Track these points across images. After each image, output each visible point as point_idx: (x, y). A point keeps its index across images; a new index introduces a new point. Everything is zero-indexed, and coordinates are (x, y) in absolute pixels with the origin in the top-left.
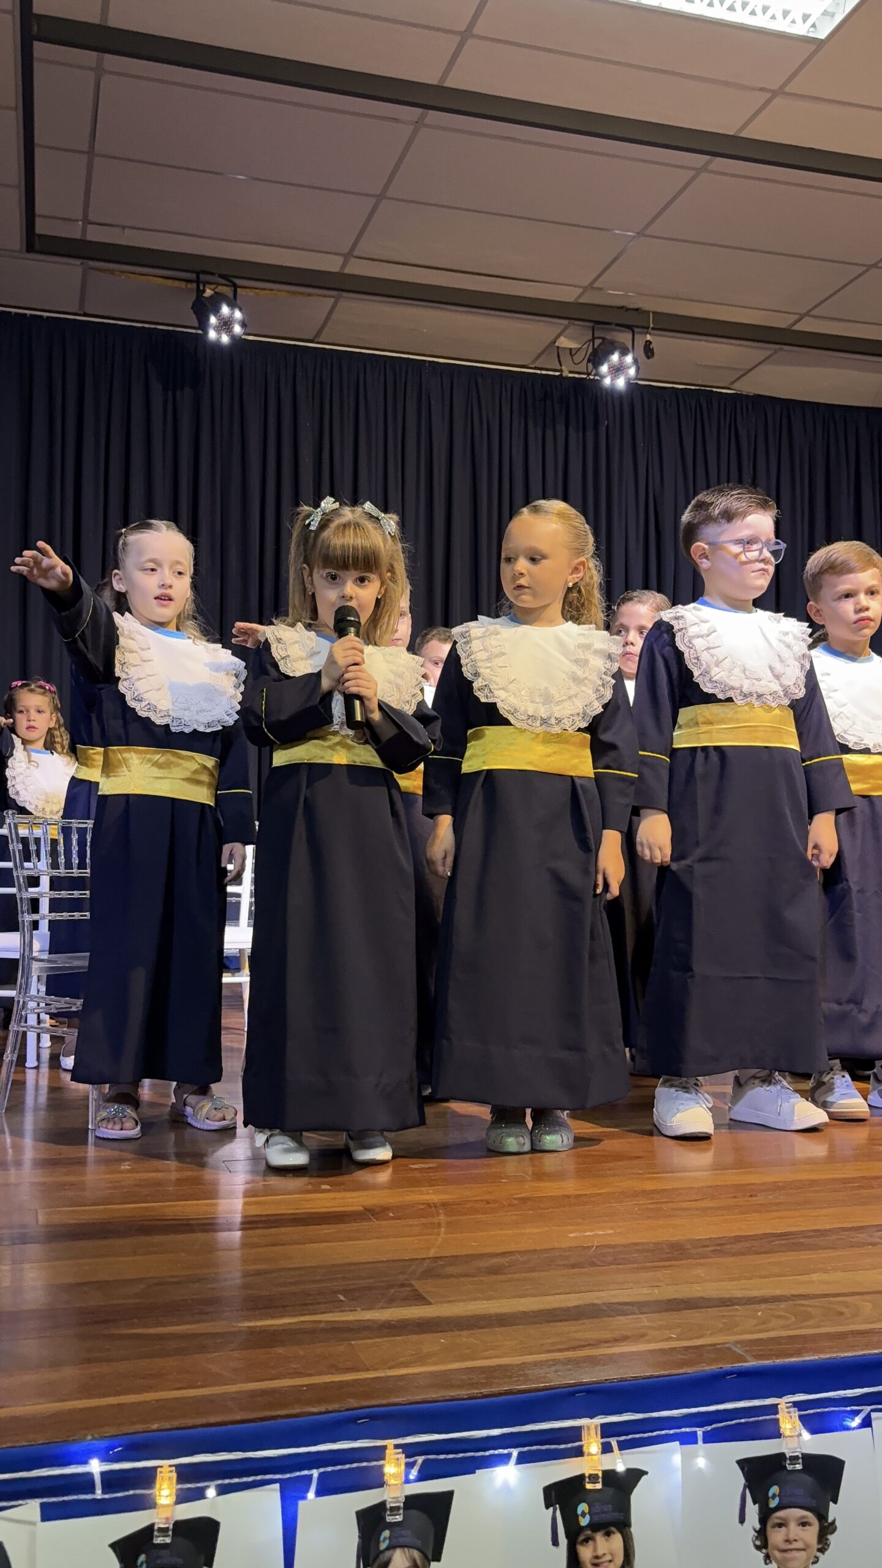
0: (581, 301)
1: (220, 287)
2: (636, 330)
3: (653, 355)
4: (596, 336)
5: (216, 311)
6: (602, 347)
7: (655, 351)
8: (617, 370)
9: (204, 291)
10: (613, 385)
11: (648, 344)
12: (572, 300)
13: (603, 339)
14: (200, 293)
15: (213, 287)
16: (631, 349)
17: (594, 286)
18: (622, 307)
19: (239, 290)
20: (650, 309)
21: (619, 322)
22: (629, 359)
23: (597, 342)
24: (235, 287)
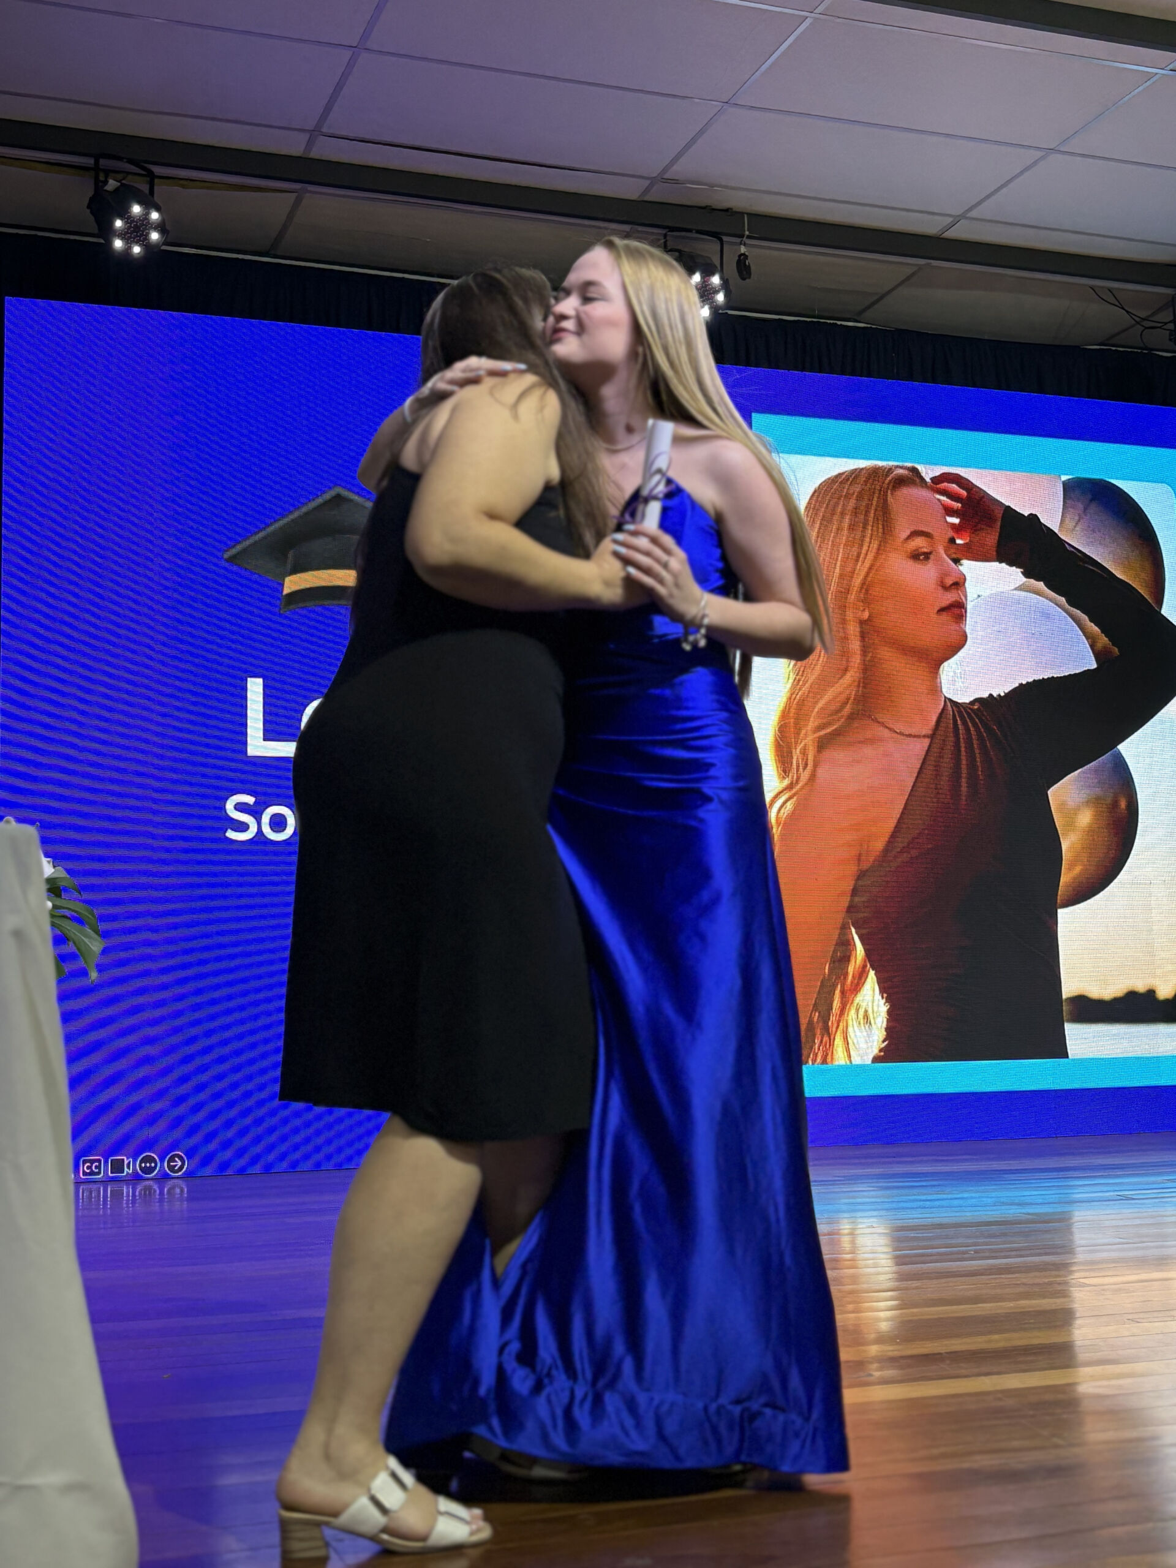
0: (647, 198)
1: (130, 177)
2: (725, 238)
3: (749, 277)
5: (124, 214)
7: (753, 268)
9: (106, 182)
11: (742, 261)
12: (634, 196)
13: (680, 252)
14: (99, 186)
15: (120, 176)
16: (718, 266)
17: (665, 177)
18: (705, 208)
19: (156, 181)
20: (744, 211)
21: (700, 228)
22: (716, 280)
24: (151, 177)
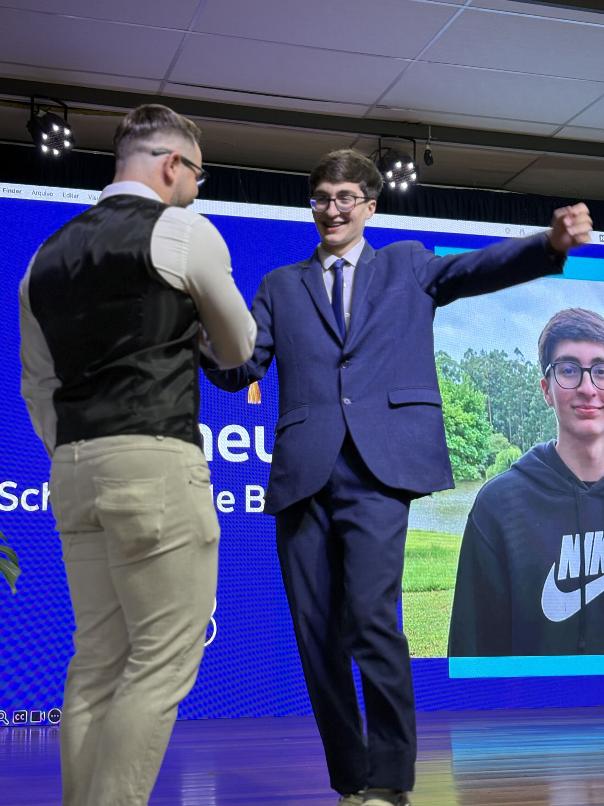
0: (368, 117)
1: (52, 108)
2: (417, 141)
3: (432, 162)
4: (382, 147)
5: (48, 131)
6: (387, 156)
7: (434, 159)
8: (401, 175)
9: (38, 112)
10: (397, 188)
11: (427, 153)
12: (360, 116)
13: (389, 149)
14: (34, 114)
15: (46, 108)
16: (412, 157)
17: (379, 104)
18: (404, 122)
19: (69, 110)
20: (428, 124)
22: (411, 166)
23: (384, 152)
24: (66, 109)
